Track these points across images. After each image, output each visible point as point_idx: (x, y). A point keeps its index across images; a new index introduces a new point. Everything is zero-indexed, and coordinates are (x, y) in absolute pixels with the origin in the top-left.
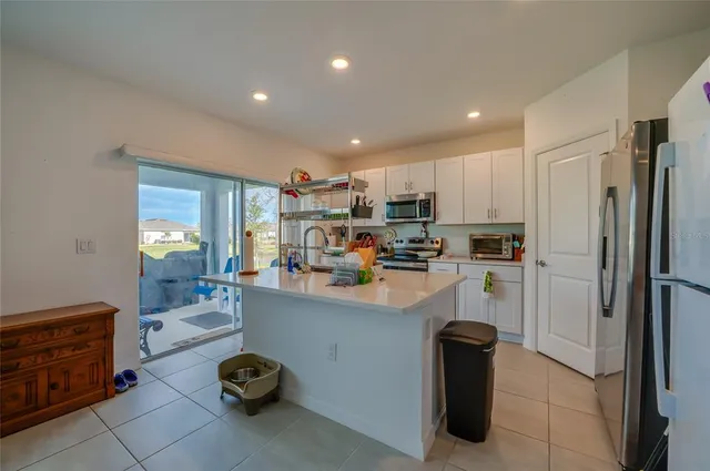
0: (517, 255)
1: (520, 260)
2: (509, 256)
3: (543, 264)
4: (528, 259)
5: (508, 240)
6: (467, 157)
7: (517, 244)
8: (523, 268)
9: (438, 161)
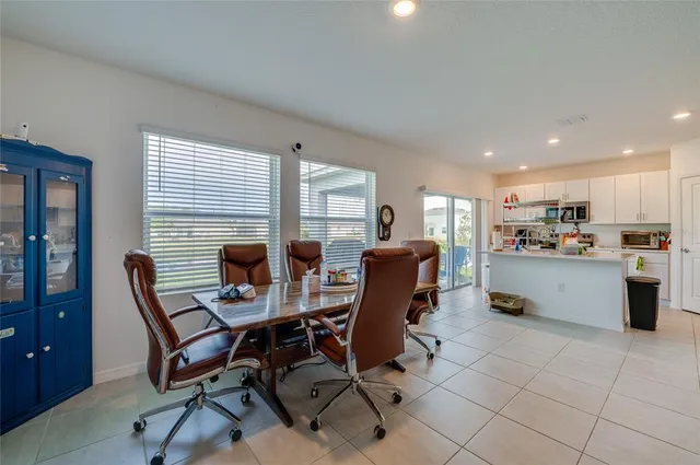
0: (663, 246)
1: (667, 249)
2: (657, 246)
3: (687, 251)
4: (674, 248)
5: (655, 235)
6: (617, 177)
7: (663, 238)
8: (669, 254)
9: (591, 180)
